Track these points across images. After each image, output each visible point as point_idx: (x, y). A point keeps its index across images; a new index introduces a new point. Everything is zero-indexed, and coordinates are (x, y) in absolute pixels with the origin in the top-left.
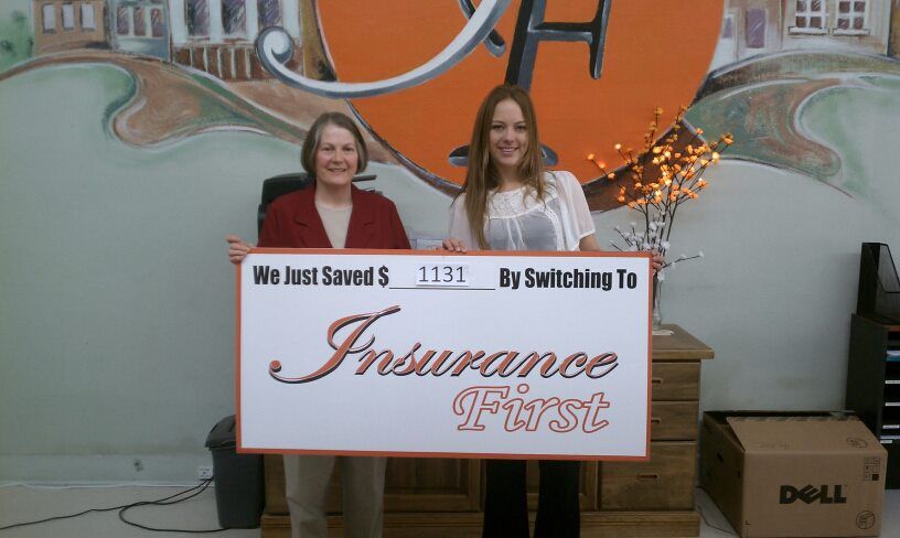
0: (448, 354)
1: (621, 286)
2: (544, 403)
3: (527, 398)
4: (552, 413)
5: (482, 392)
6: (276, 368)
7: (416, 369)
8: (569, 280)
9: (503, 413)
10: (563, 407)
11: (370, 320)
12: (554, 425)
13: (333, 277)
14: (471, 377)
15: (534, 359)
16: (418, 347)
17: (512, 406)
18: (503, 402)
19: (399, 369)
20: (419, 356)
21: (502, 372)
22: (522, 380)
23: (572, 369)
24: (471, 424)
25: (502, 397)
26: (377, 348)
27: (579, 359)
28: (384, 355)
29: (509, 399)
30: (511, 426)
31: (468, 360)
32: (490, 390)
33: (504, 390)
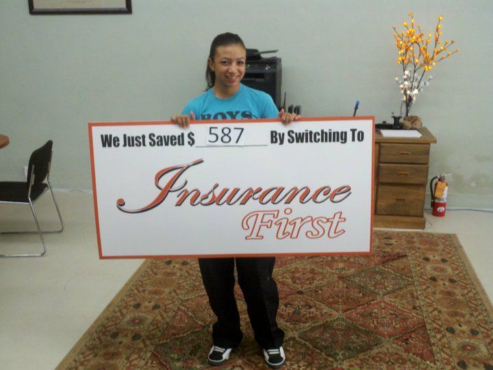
0: (236, 191)
1: (353, 140)
2: (302, 220)
3: (291, 218)
4: (308, 227)
5: (261, 215)
6: (121, 203)
7: (216, 201)
8: (318, 137)
9: (275, 228)
10: (315, 223)
11: (183, 170)
12: (309, 234)
13: (156, 141)
14: (253, 205)
15: (295, 192)
16: (216, 186)
17: (281, 223)
18: (275, 220)
19: (205, 202)
20: (217, 192)
21: (273, 200)
22: (287, 206)
23: (321, 197)
24: (254, 235)
25: (274, 217)
26: (189, 188)
27: (325, 190)
28: (195, 192)
29: (279, 218)
30: (280, 235)
31: (250, 194)
32: (266, 213)
33: (276, 213)
